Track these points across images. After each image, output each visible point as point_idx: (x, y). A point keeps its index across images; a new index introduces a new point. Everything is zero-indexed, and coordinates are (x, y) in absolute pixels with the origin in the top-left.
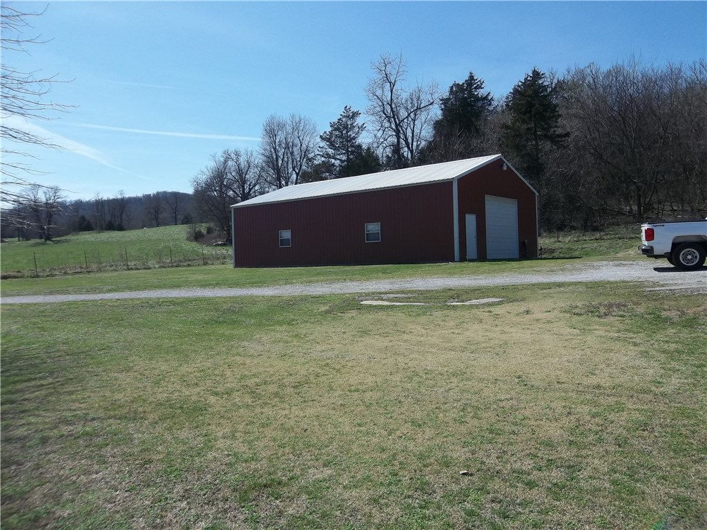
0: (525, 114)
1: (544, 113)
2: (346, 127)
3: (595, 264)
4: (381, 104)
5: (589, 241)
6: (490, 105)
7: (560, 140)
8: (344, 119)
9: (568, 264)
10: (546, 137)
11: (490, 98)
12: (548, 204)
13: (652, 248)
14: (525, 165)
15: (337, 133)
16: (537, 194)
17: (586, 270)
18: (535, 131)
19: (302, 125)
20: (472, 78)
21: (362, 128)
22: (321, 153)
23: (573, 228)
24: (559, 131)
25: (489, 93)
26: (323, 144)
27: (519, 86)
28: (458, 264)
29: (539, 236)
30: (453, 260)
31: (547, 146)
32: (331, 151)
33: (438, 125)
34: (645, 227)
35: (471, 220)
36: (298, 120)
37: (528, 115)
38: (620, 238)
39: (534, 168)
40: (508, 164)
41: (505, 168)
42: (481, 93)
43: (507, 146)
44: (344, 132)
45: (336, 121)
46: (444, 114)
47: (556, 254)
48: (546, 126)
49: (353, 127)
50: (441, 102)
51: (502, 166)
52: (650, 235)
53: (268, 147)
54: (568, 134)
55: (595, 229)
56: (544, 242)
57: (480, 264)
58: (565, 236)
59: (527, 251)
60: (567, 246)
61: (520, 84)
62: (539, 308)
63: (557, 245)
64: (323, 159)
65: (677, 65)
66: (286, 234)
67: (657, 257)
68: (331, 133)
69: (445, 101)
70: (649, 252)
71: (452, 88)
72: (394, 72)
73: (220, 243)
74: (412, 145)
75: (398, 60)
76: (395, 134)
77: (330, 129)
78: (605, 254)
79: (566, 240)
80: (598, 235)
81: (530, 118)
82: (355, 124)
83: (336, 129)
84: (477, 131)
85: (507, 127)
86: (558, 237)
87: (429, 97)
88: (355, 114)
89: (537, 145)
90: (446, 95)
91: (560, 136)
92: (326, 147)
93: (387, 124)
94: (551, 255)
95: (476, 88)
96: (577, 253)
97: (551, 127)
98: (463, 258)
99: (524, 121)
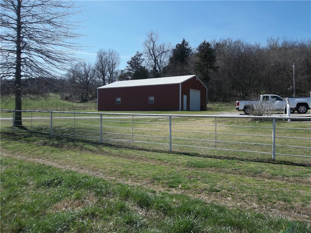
0: (204, 59)
1: (211, 59)
2: (137, 59)
3: (224, 112)
4: (149, 49)
5: (224, 106)
6: (191, 52)
7: (216, 69)
8: (136, 56)
9: (216, 112)
10: (211, 67)
11: (191, 49)
12: (211, 92)
13: (238, 108)
14: (203, 77)
15: (134, 61)
16: (207, 89)
17: (220, 114)
18: (207, 65)
19: (114, 53)
20: (184, 41)
21: (143, 60)
22: (127, 69)
23: (220, 101)
24: (216, 65)
25: (191, 47)
26: (128, 65)
27: (202, 44)
28: (181, 112)
29: (207, 103)
30: (179, 110)
31: (211, 71)
32: (131, 68)
33: (171, 59)
34: (237, 102)
35: (185, 97)
36: (112, 51)
37: (205, 60)
38: (234, 105)
39: (206, 79)
40: (198, 78)
41: (197, 80)
42: (187, 47)
43: (197, 70)
44: (136, 61)
45: (133, 57)
46: (173, 55)
47: (212, 110)
48: (211, 64)
49: (140, 59)
50: (172, 51)
51: (196, 79)
52: (238, 104)
53: (99, 62)
54: (219, 67)
55: (227, 102)
56: (209, 105)
57: (188, 112)
58: (216, 104)
59: (203, 108)
60: (217, 107)
61: (202, 43)
62: (206, 121)
63: (213, 107)
64: (128, 71)
65: (258, 43)
66: (119, 99)
67: (240, 110)
68: (131, 61)
69: (174, 50)
70: (238, 109)
71: (177, 45)
72: (155, 37)
73: (79, 101)
74: (160, 65)
75: (156, 33)
76: (154, 61)
77: (131, 59)
78: (229, 110)
79: (216, 105)
80: (227, 104)
81: (205, 61)
82: (141, 58)
83: (133, 60)
84: (186, 63)
85: (197, 63)
86: (214, 104)
87: (168, 48)
88: (141, 55)
89: (207, 70)
90: (175, 48)
91: (216, 68)
92: (129, 66)
93: (151, 57)
94: (211, 109)
95: (185, 45)
96: (220, 110)
97: (213, 64)
98: (182, 110)
99: (203, 62)
